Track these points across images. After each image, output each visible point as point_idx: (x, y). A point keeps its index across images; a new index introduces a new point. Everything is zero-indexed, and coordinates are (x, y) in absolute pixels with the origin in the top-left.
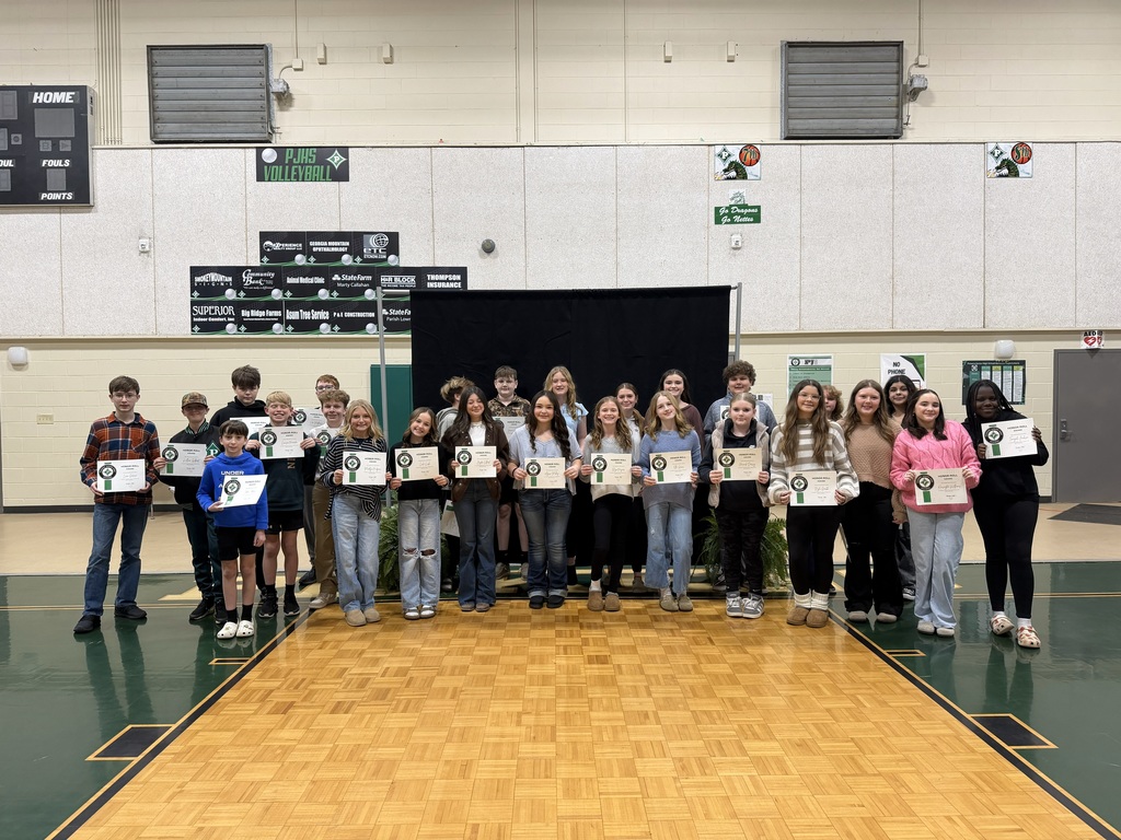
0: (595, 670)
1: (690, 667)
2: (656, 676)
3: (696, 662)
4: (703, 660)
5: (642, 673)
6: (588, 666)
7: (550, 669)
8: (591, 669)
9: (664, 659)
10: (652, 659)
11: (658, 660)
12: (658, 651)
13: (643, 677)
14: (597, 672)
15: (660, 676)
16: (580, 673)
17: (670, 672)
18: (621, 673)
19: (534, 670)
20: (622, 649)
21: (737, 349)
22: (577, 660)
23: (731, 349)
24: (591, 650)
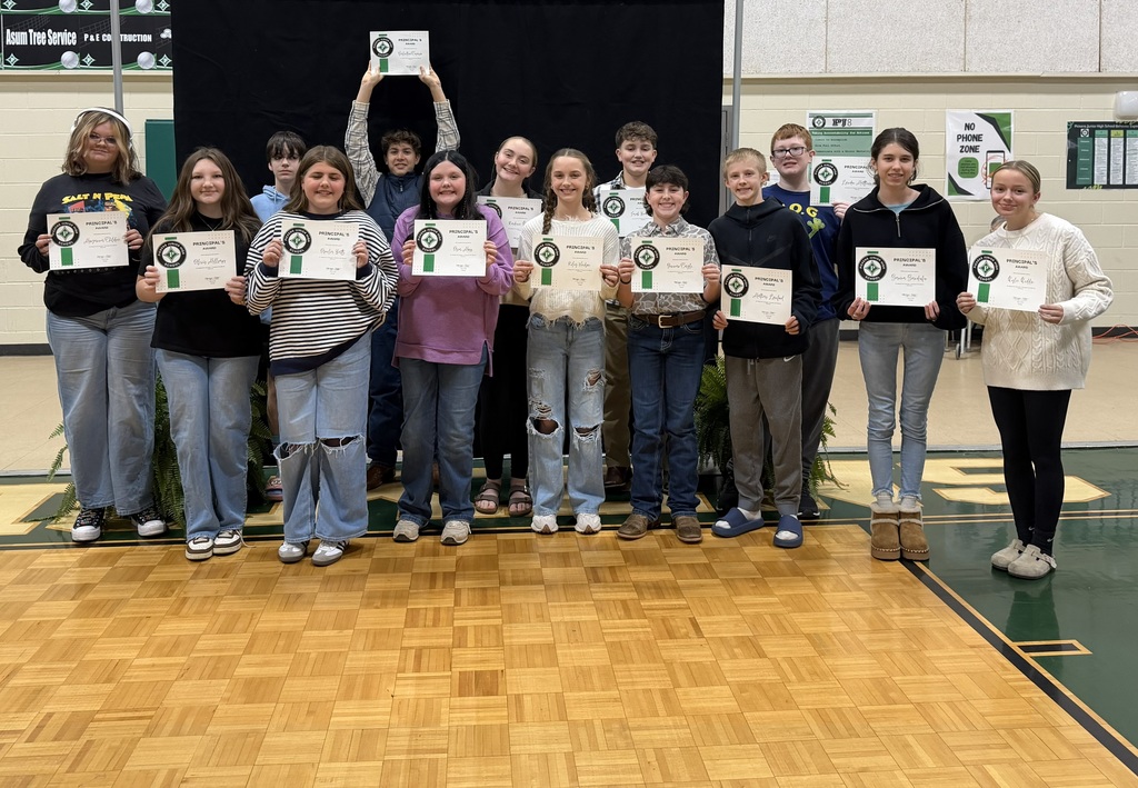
0: (468, 712)
1: (657, 698)
2: (588, 724)
3: (667, 683)
4: (682, 678)
5: (563, 717)
6: (457, 701)
7: (377, 713)
8: (462, 708)
9: (609, 677)
10: (582, 677)
11: (596, 680)
12: (595, 656)
13: (563, 729)
14: (470, 718)
15: (597, 723)
16: (438, 721)
17: (616, 711)
18: (520, 719)
19: (348, 715)
20: (528, 655)
21: (736, 101)
22: (438, 686)
23: (727, 100)
24: (469, 660)
